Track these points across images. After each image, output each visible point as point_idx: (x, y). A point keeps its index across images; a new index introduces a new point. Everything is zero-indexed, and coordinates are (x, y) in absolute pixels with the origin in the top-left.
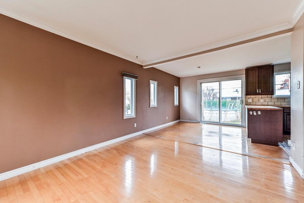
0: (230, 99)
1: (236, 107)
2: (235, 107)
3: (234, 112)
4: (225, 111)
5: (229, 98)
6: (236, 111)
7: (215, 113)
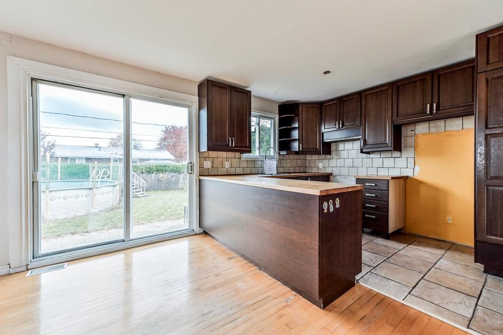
0: (84, 161)
1: (108, 177)
2: (106, 177)
3: (111, 189)
4: (90, 189)
5: (79, 158)
6: (114, 186)
7: (74, 195)
